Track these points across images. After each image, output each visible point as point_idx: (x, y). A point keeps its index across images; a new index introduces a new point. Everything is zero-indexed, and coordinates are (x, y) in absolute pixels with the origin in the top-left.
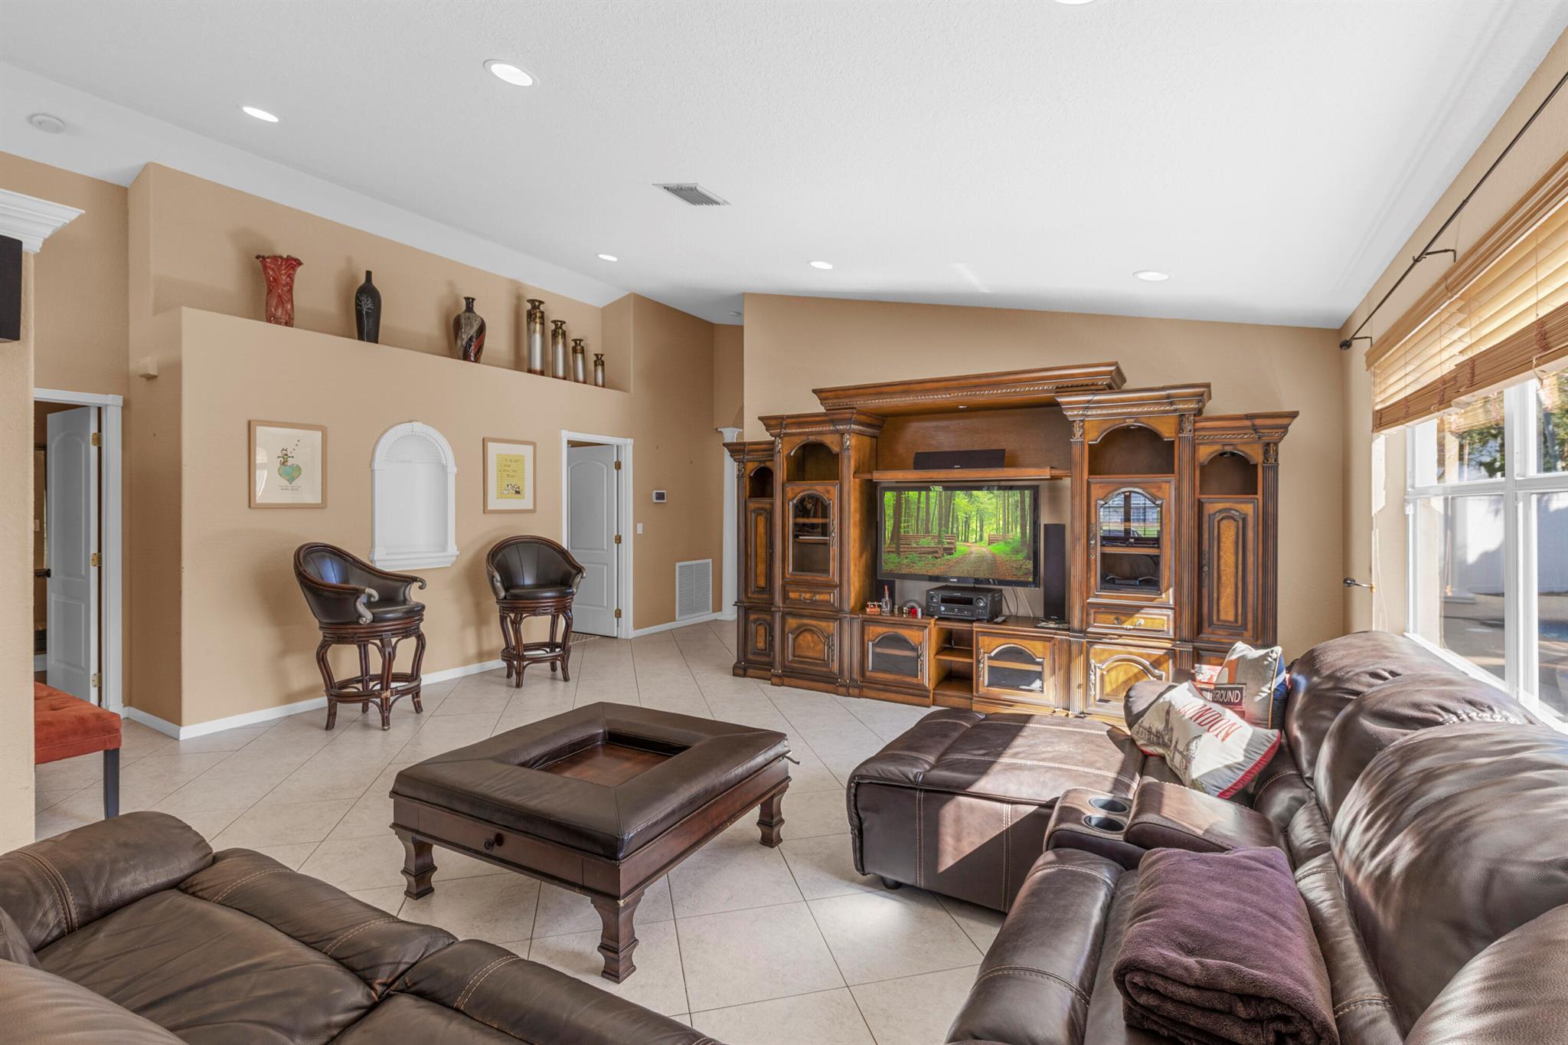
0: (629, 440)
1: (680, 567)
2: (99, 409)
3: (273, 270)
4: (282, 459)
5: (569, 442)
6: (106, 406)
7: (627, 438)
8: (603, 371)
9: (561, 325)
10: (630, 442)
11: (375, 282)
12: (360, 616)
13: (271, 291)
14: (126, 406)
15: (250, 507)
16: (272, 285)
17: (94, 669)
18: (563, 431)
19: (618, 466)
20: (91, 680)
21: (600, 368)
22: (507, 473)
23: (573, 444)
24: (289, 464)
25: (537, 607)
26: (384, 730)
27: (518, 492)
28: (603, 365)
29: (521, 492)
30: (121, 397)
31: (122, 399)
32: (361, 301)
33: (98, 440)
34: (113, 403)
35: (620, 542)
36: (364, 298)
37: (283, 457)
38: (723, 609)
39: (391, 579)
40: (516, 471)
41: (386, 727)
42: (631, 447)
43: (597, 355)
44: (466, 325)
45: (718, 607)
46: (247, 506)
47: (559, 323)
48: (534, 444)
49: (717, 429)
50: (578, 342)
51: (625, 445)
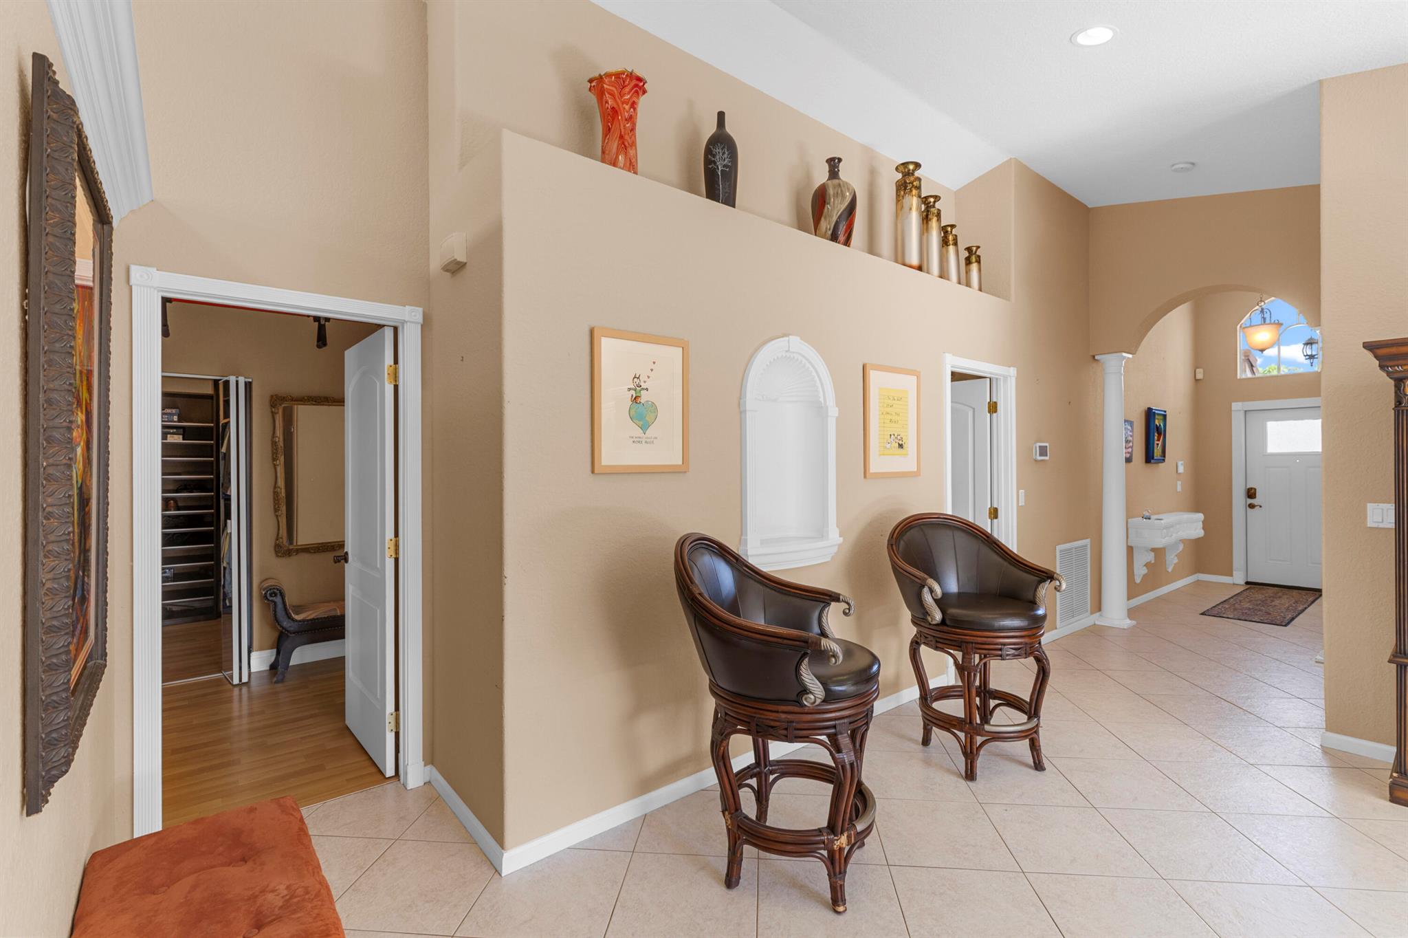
0: (1012, 368)
1: (1061, 551)
2: (396, 329)
3: (612, 95)
4: (633, 392)
5: (953, 374)
6: (404, 322)
7: (1009, 367)
8: (980, 270)
9: (935, 202)
10: (1013, 371)
11: (729, 129)
12: (805, 691)
13: (609, 129)
14: (426, 325)
15: (593, 472)
16: (611, 116)
17: (390, 707)
18: (947, 354)
19: (993, 408)
20: (387, 722)
21: (974, 267)
22: (889, 417)
23: (957, 377)
24: (643, 400)
25: (1004, 644)
26: (838, 913)
27: (901, 446)
28: (979, 261)
29: (905, 446)
30: (420, 310)
31: (421, 313)
32: (714, 156)
33: (395, 376)
34: (409, 316)
35: (996, 517)
36: (717, 150)
37: (635, 390)
38: (1102, 609)
39: (795, 595)
40: (898, 415)
41: (841, 909)
42: (1014, 380)
43: (969, 249)
44: (836, 195)
45: (1098, 606)
46: (590, 473)
47: (932, 200)
48: (917, 374)
49: (1094, 357)
50: (949, 229)
51: (1006, 378)
